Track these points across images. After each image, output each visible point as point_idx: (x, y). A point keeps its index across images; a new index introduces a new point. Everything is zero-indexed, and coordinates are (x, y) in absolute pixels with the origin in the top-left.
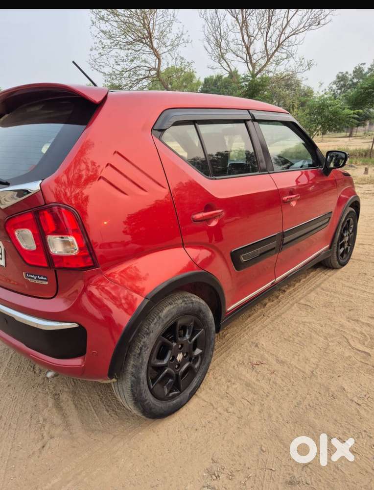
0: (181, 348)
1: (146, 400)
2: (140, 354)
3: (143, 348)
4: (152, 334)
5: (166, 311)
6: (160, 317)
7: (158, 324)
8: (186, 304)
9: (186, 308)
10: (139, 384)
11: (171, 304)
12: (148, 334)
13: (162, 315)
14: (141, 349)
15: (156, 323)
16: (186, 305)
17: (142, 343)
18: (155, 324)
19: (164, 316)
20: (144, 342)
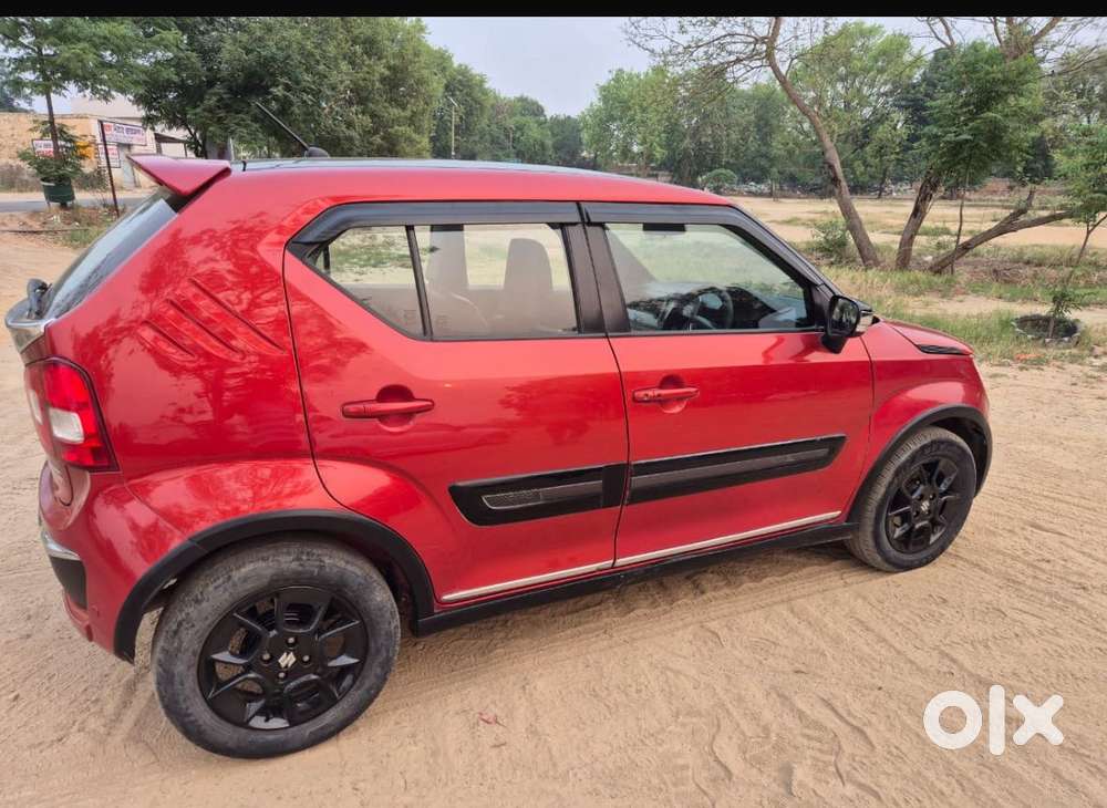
0: (293, 645)
1: (189, 715)
2: (176, 632)
3: (184, 623)
4: (204, 604)
5: (247, 569)
6: (230, 578)
7: (221, 589)
8: (301, 565)
9: (300, 573)
10: (173, 684)
11: (263, 559)
12: (197, 601)
13: (236, 575)
14: (180, 624)
15: (219, 586)
16: (300, 568)
17: (183, 615)
18: (216, 588)
19: (239, 579)
20: (188, 614)
